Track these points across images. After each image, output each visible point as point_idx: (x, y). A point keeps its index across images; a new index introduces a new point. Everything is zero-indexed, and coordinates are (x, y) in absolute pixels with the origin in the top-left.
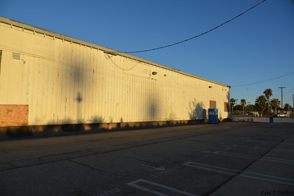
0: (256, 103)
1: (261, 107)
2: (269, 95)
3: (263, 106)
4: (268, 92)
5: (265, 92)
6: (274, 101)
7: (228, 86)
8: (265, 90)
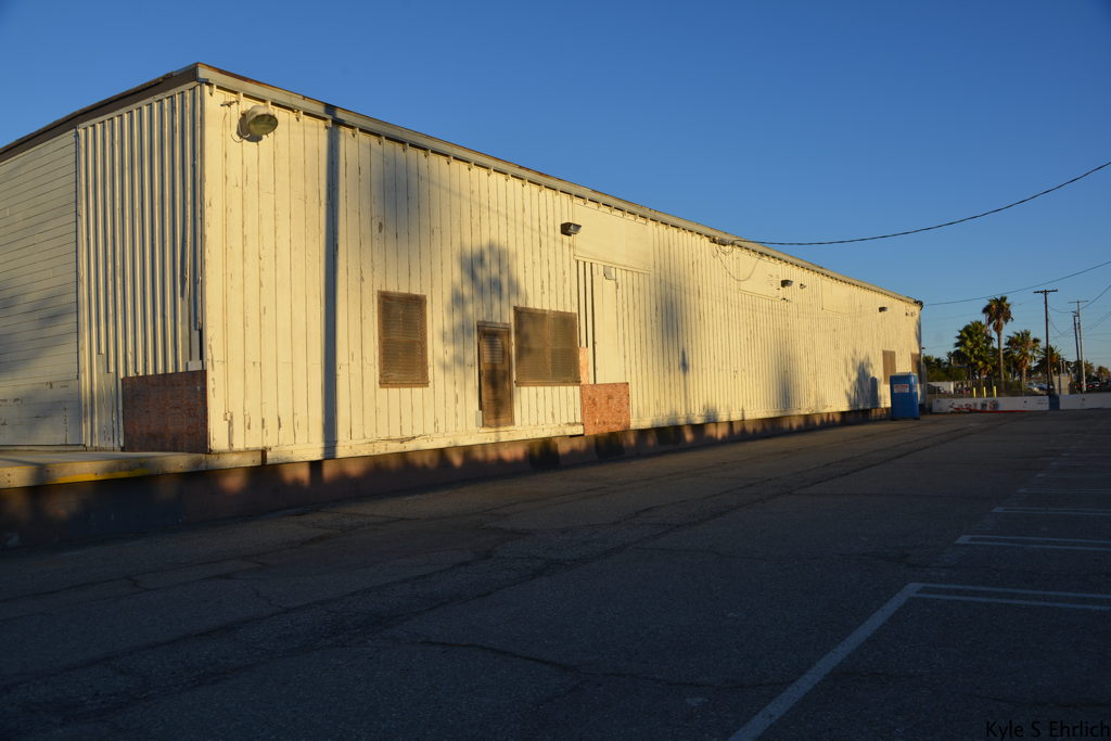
0: (958, 348)
1: (976, 364)
2: (1002, 321)
3: (981, 358)
4: (998, 310)
5: (986, 310)
6: (1020, 341)
7: (916, 302)
8: (987, 303)
